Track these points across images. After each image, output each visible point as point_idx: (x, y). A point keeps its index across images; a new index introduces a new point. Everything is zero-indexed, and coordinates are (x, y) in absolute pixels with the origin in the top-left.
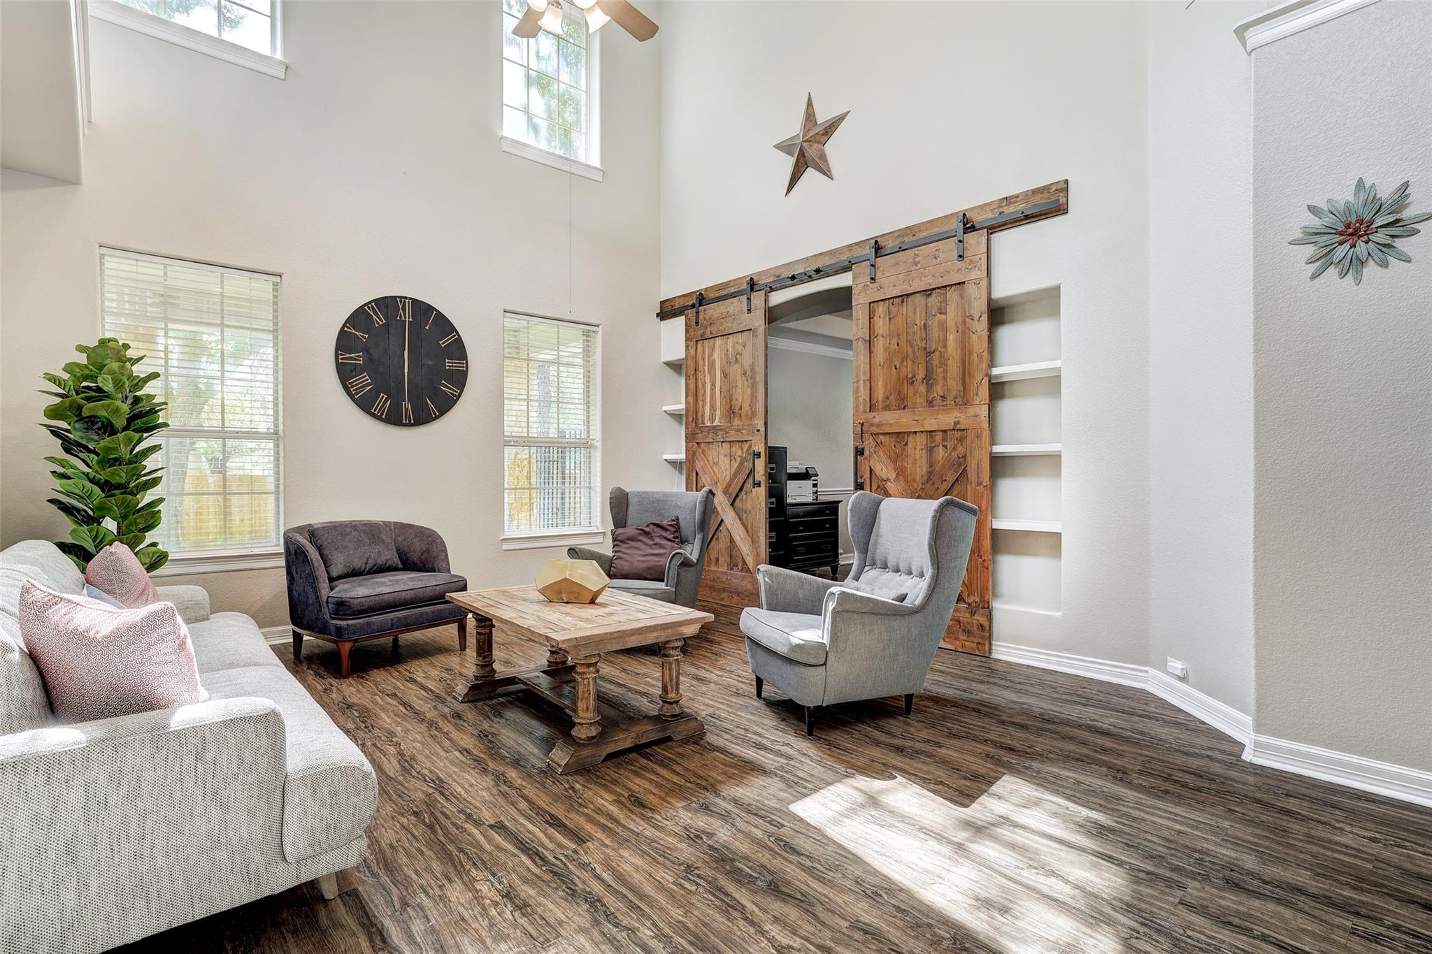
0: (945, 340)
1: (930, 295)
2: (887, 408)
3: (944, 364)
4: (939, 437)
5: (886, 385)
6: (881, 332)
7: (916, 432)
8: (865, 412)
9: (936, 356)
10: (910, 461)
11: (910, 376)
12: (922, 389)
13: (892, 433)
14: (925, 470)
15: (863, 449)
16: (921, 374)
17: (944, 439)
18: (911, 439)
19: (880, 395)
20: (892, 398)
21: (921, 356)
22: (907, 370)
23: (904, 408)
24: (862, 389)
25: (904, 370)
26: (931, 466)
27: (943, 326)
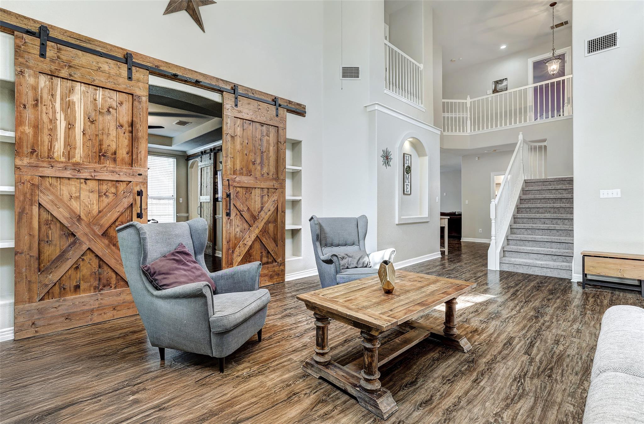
0: (269, 148)
1: (262, 126)
2: (241, 174)
3: (268, 158)
4: (266, 191)
5: (241, 162)
6: (239, 134)
7: (255, 188)
8: (231, 174)
9: (265, 154)
10: (253, 201)
11: (253, 160)
12: (259, 168)
13: (244, 187)
14: (259, 206)
15: (230, 193)
16: (258, 161)
17: (268, 192)
18: (253, 191)
19: (238, 167)
20: (244, 169)
21: (258, 153)
22: (251, 157)
23: (250, 176)
24: (229, 161)
25: (250, 157)
26: (262, 204)
27: (268, 141)
